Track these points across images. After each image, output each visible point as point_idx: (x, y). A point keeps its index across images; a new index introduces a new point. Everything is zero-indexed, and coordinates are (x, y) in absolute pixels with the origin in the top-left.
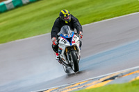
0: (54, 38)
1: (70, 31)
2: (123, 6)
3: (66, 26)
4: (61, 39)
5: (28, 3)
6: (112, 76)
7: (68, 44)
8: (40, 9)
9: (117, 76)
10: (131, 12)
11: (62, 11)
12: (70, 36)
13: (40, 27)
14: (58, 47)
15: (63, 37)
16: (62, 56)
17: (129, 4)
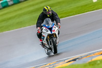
0: (38, 28)
1: (50, 22)
2: (82, 6)
3: (48, 19)
4: (44, 28)
5: (13, 5)
6: (74, 58)
7: (49, 32)
8: (21, 9)
9: (78, 58)
10: (88, 11)
11: (45, 7)
12: (51, 26)
13: (21, 22)
14: (42, 35)
15: (45, 27)
16: (45, 42)
17: (86, 5)
